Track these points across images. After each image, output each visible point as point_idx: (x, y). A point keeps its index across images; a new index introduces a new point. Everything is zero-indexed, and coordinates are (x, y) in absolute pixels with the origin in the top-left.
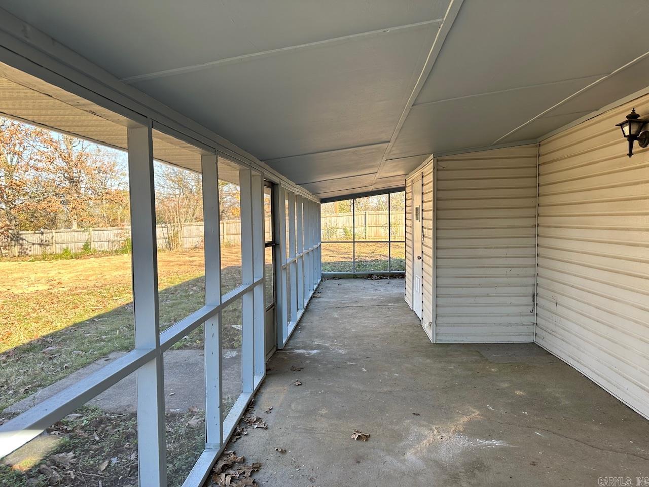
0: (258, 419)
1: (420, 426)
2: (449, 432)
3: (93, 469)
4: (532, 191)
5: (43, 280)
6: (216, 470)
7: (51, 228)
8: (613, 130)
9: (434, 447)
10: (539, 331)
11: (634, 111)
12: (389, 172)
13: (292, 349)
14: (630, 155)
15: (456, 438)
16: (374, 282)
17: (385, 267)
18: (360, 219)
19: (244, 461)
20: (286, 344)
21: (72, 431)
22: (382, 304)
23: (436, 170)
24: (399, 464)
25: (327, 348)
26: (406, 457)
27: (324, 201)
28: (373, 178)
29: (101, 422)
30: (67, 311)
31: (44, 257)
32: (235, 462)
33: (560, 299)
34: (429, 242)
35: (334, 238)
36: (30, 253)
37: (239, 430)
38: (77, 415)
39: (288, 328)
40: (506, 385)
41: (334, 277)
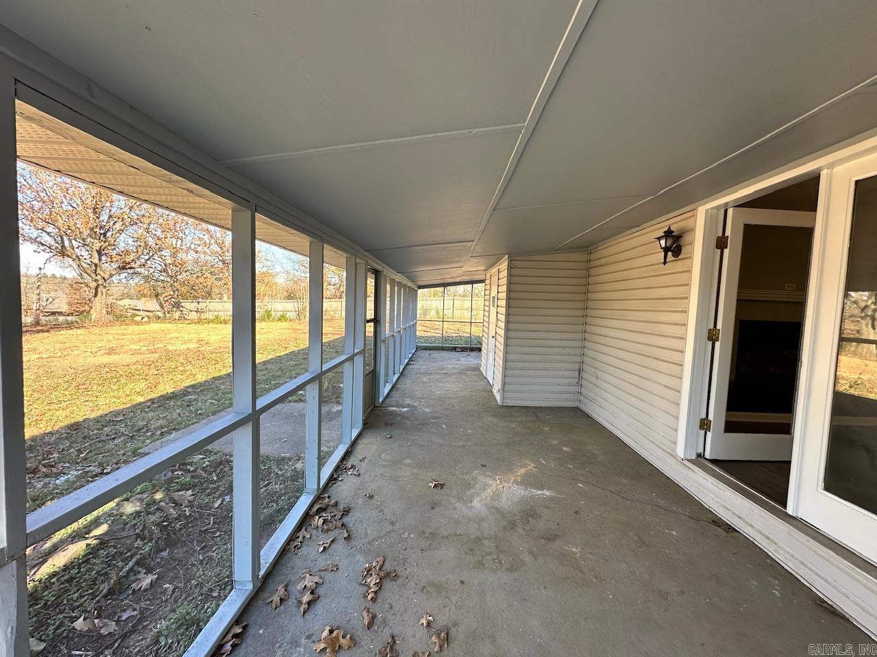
0: (353, 467)
1: (486, 476)
2: (509, 482)
3: (208, 506)
4: (583, 289)
5: (194, 341)
6: (311, 513)
7: (207, 299)
8: (653, 242)
9: (496, 496)
10: (582, 398)
11: (669, 228)
12: (472, 267)
13: (387, 407)
14: (665, 263)
15: (515, 487)
16: (457, 354)
17: (466, 342)
18: (448, 303)
19: (336, 504)
20: (383, 402)
21: (195, 471)
22: (463, 372)
23: (510, 267)
24: (467, 511)
25: (415, 407)
26: (473, 504)
27: (420, 287)
28: (460, 271)
29: (221, 463)
30: (209, 366)
31: (200, 321)
32: (328, 505)
33: (600, 374)
34: (502, 325)
35: (428, 318)
36: (188, 318)
37: (335, 476)
38: (201, 456)
39: (385, 389)
40: (555, 442)
41: (426, 349)
